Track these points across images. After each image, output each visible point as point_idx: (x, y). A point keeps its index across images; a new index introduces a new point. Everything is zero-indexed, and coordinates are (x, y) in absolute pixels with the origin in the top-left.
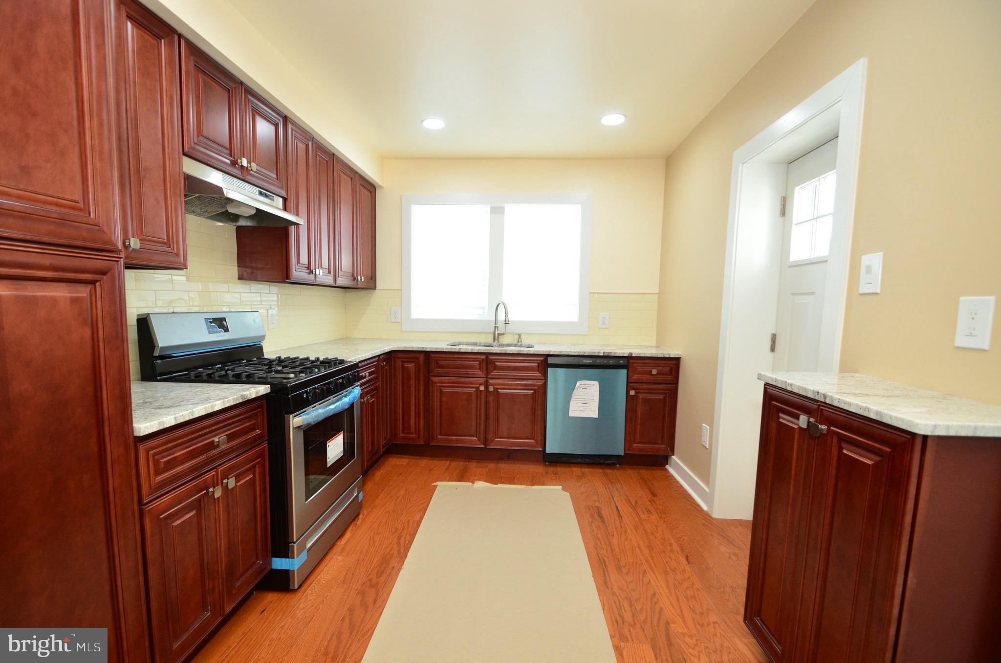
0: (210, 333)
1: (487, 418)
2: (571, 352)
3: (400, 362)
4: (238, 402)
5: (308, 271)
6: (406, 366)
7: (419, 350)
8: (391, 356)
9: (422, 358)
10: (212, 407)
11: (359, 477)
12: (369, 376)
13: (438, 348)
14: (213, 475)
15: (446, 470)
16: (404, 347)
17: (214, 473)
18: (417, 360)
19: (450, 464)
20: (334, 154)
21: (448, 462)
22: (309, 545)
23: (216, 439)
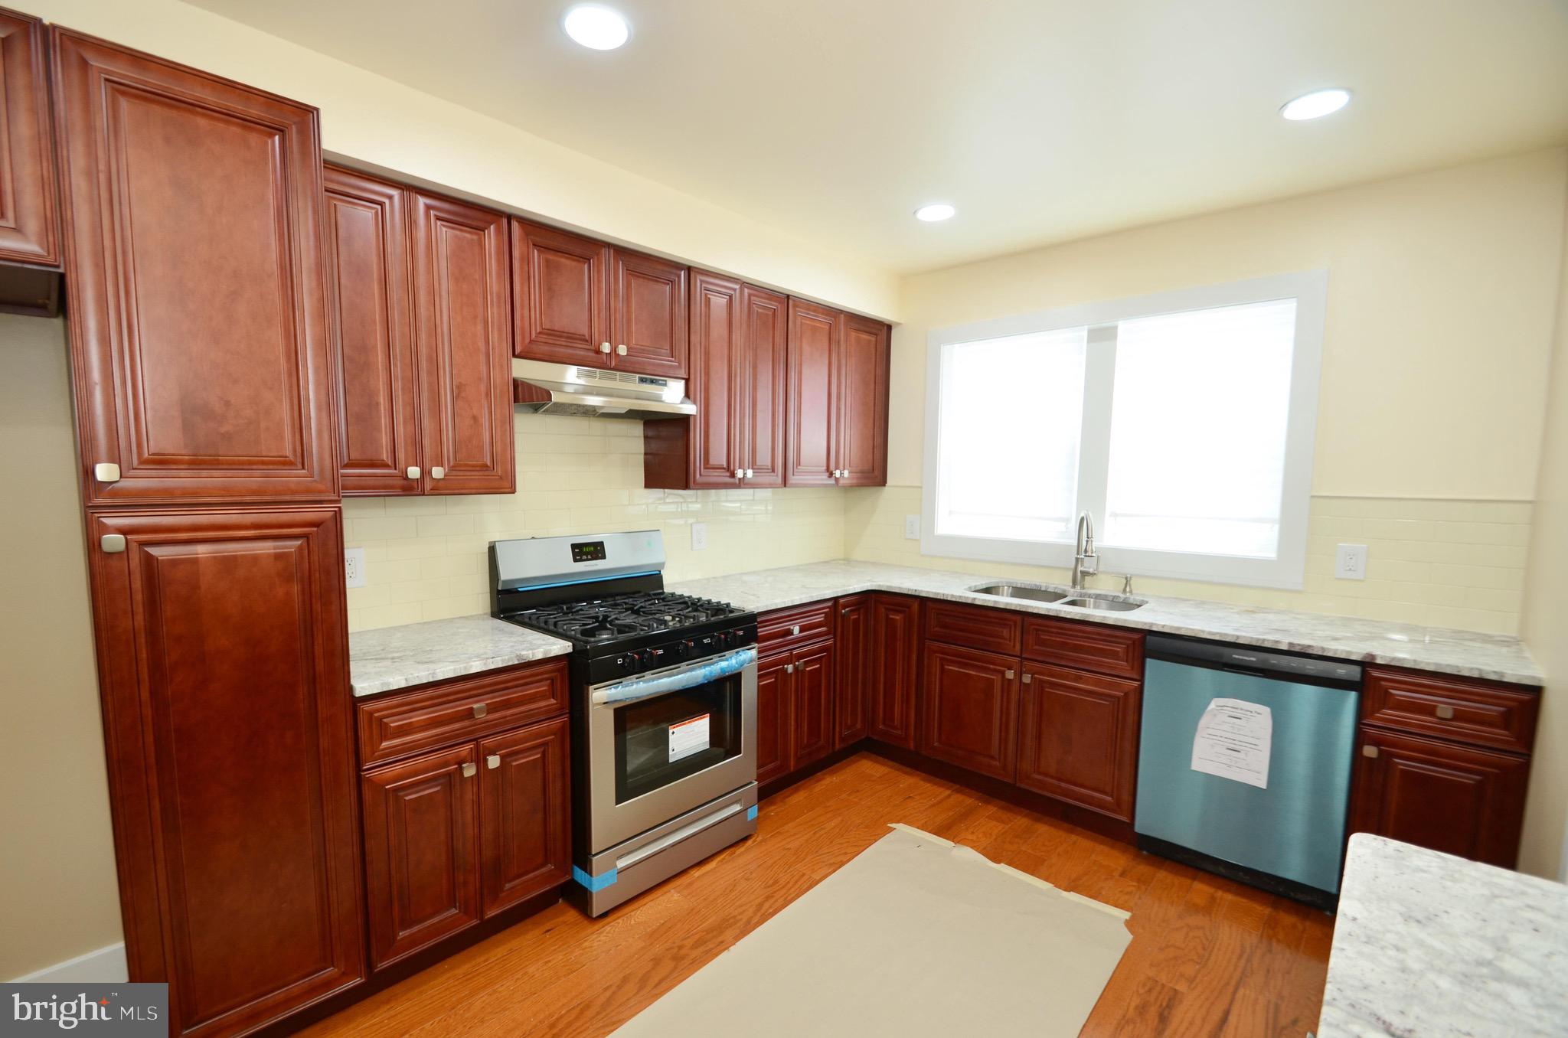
0: (575, 560)
1: (1020, 732)
2: (1203, 631)
3: (883, 610)
4: (510, 664)
5: (728, 474)
6: (891, 616)
7: (910, 593)
8: (871, 601)
9: (916, 606)
10: (465, 668)
11: (751, 783)
12: (801, 631)
13: (938, 594)
14: (471, 748)
15: (933, 806)
16: (888, 587)
17: (472, 746)
18: (907, 610)
19: (949, 796)
20: (788, 296)
21: (948, 792)
22: (621, 864)
23: (475, 706)
